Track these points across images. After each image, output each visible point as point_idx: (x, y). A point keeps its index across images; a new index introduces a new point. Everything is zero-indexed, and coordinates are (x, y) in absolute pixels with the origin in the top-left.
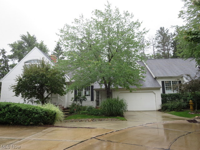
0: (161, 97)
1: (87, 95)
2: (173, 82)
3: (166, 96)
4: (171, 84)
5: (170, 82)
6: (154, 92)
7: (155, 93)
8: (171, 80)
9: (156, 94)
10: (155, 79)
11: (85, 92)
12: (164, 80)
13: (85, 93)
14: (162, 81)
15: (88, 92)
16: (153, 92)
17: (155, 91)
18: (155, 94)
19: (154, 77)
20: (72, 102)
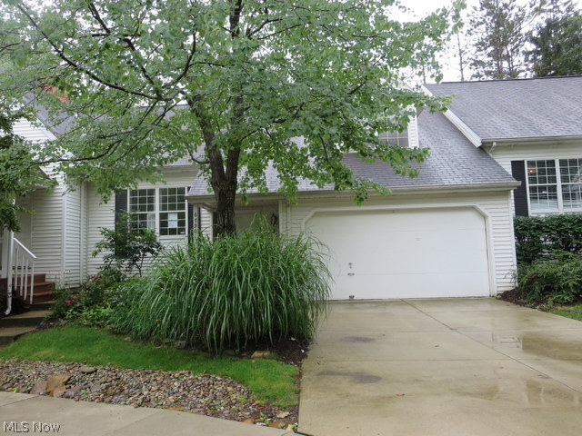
0: (516, 231)
1: (173, 232)
2: (563, 162)
3: (538, 228)
4: (554, 171)
5: (552, 163)
6: (482, 208)
7: (486, 212)
8: (557, 156)
9: (490, 219)
10: (484, 149)
11: (164, 216)
12: (526, 157)
13: (164, 224)
14: (513, 162)
15: (176, 217)
16: (473, 208)
17: (483, 206)
18: (485, 217)
19: (478, 143)
20: (99, 260)
